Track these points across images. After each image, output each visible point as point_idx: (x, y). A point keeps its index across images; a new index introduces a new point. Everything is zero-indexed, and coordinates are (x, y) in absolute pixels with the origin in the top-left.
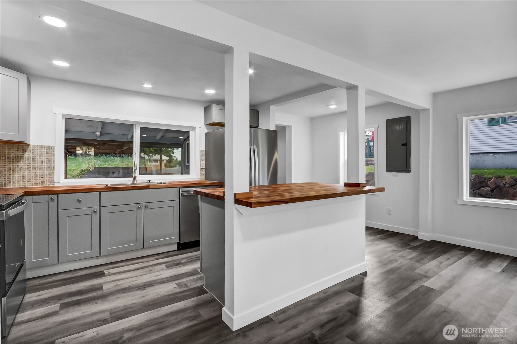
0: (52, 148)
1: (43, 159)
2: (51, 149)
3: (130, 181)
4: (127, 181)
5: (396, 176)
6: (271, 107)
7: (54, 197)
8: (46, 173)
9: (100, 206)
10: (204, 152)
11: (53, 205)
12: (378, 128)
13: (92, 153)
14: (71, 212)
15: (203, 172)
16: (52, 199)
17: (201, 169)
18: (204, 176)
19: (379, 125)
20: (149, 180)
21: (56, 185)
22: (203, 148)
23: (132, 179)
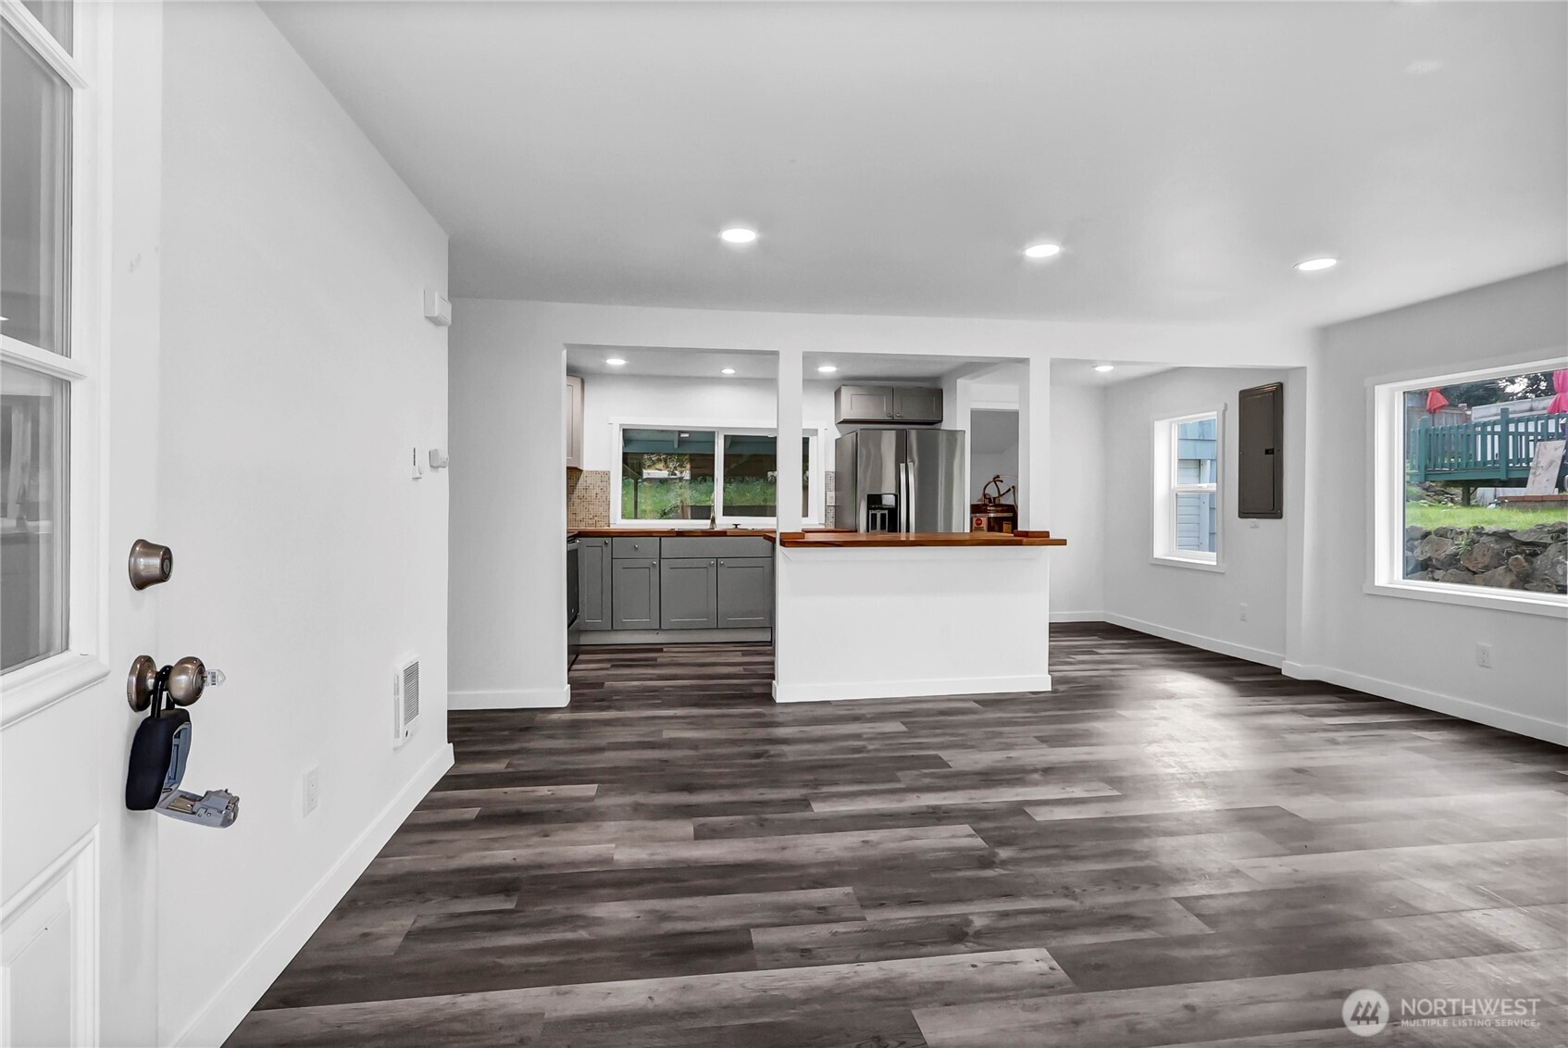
0: (607, 474)
1: (598, 490)
2: (605, 476)
3: (707, 525)
4: (703, 524)
5: (1256, 527)
6: (958, 380)
7: (608, 540)
8: (601, 509)
9: (660, 558)
10: (833, 475)
11: (607, 550)
12: (1224, 412)
13: (687, 475)
14: (627, 563)
15: (832, 513)
16: (606, 543)
17: (827, 507)
18: (833, 520)
19: (1226, 405)
20: (736, 525)
21: (612, 527)
22: (832, 469)
23: (709, 521)
